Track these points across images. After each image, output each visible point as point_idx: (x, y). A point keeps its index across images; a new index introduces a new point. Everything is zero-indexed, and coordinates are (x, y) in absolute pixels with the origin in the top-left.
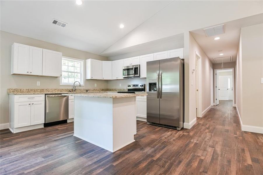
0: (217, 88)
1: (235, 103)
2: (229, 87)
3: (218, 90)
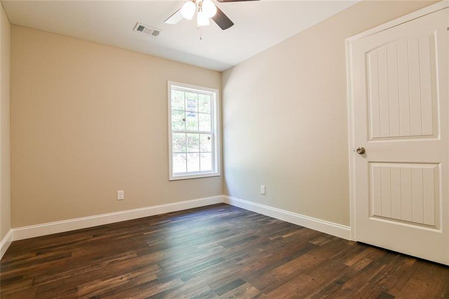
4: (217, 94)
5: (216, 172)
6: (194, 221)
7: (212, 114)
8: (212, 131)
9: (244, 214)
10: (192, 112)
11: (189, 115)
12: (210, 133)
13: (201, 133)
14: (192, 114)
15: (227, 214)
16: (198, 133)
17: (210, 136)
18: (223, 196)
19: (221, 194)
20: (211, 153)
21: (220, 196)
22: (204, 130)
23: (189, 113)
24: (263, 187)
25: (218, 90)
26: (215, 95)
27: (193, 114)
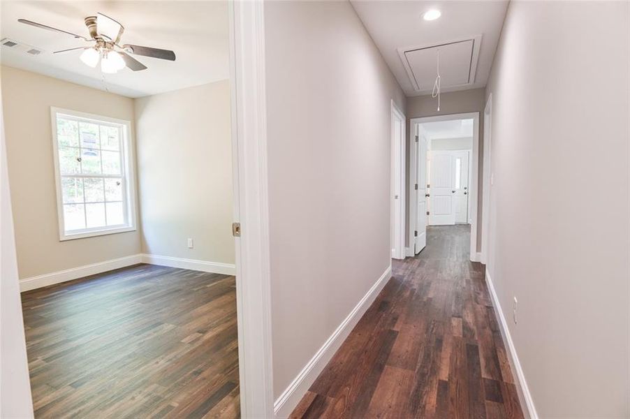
0: (421, 192)
1: (479, 249)
2: (457, 186)
3: (421, 198)
4: (128, 127)
5: (131, 226)
6: (103, 286)
7: (121, 151)
8: (122, 174)
9: (168, 271)
10: (91, 149)
11: (86, 153)
12: (119, 177)
13: (106, 177)
14: (91, 152)
15: (147, 274)
16: (101, 177)
17: (120, 181)
18: (141, 255)
19: (139, 253)
20: (122, 203)
21: (138, 255)
22: (110, 173)
23: (87, 151)
24: (190, 240)
25: (130, 122)
26: (126, 128)
27: (93, 152)
